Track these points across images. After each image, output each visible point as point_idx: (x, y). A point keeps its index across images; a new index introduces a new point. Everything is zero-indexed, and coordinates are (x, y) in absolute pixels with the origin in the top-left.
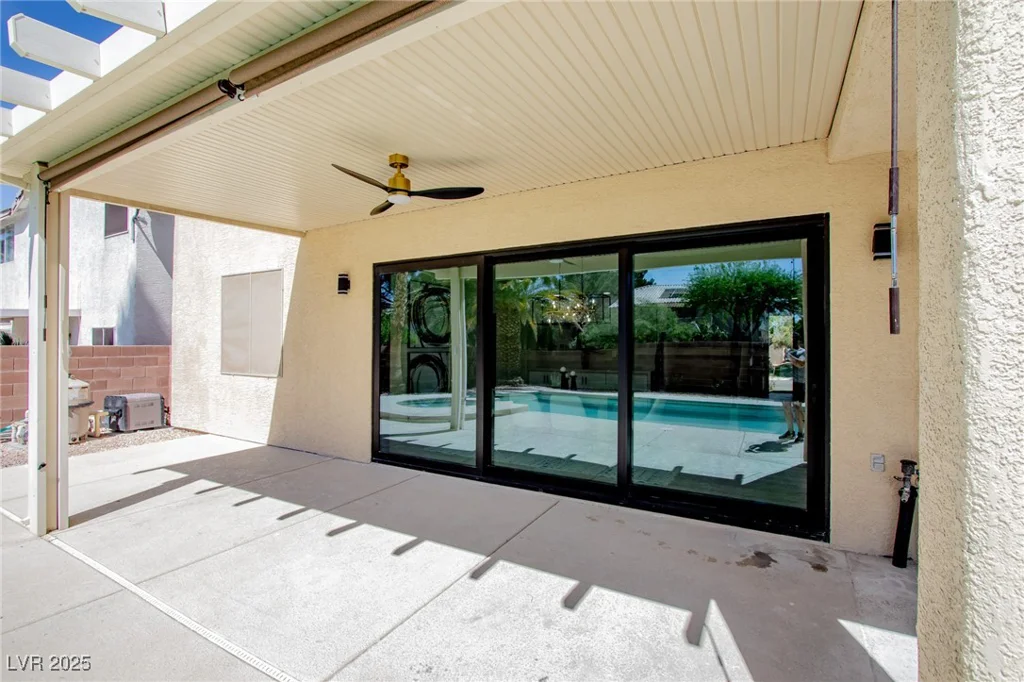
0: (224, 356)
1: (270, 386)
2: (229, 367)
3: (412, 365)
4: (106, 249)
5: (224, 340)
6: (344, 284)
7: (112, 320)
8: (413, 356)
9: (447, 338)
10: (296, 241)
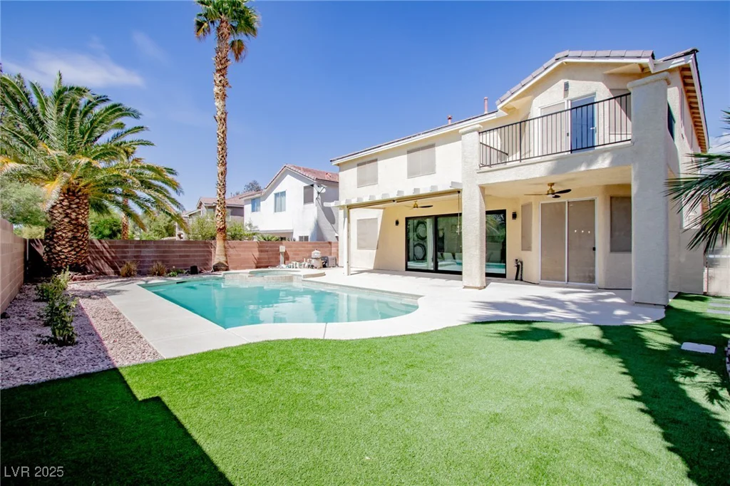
0: (358, 244)
1: (374, 252)
2: (360, 247)
3: (415, 246)
4: (304, 208)
5: (358, 239)
6: (397, 223)
7: (308, 233)
8: (415, 243)
9: (426, 237)
10: (382, 210)
